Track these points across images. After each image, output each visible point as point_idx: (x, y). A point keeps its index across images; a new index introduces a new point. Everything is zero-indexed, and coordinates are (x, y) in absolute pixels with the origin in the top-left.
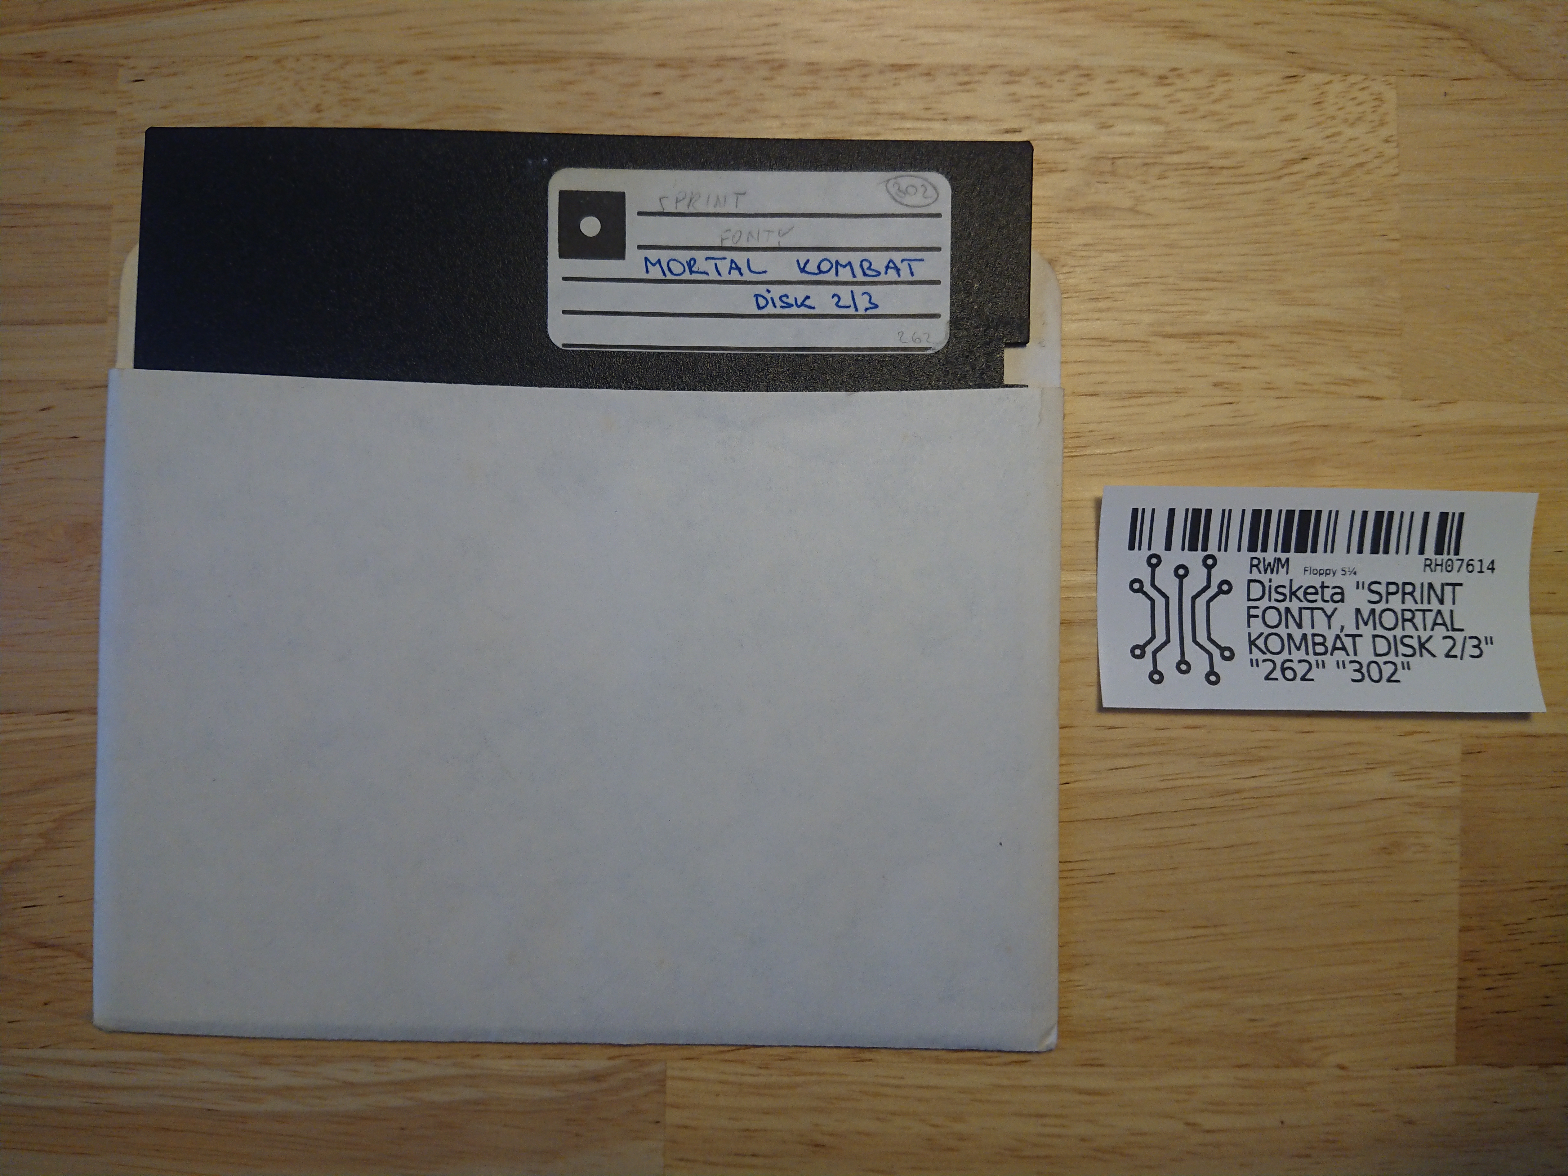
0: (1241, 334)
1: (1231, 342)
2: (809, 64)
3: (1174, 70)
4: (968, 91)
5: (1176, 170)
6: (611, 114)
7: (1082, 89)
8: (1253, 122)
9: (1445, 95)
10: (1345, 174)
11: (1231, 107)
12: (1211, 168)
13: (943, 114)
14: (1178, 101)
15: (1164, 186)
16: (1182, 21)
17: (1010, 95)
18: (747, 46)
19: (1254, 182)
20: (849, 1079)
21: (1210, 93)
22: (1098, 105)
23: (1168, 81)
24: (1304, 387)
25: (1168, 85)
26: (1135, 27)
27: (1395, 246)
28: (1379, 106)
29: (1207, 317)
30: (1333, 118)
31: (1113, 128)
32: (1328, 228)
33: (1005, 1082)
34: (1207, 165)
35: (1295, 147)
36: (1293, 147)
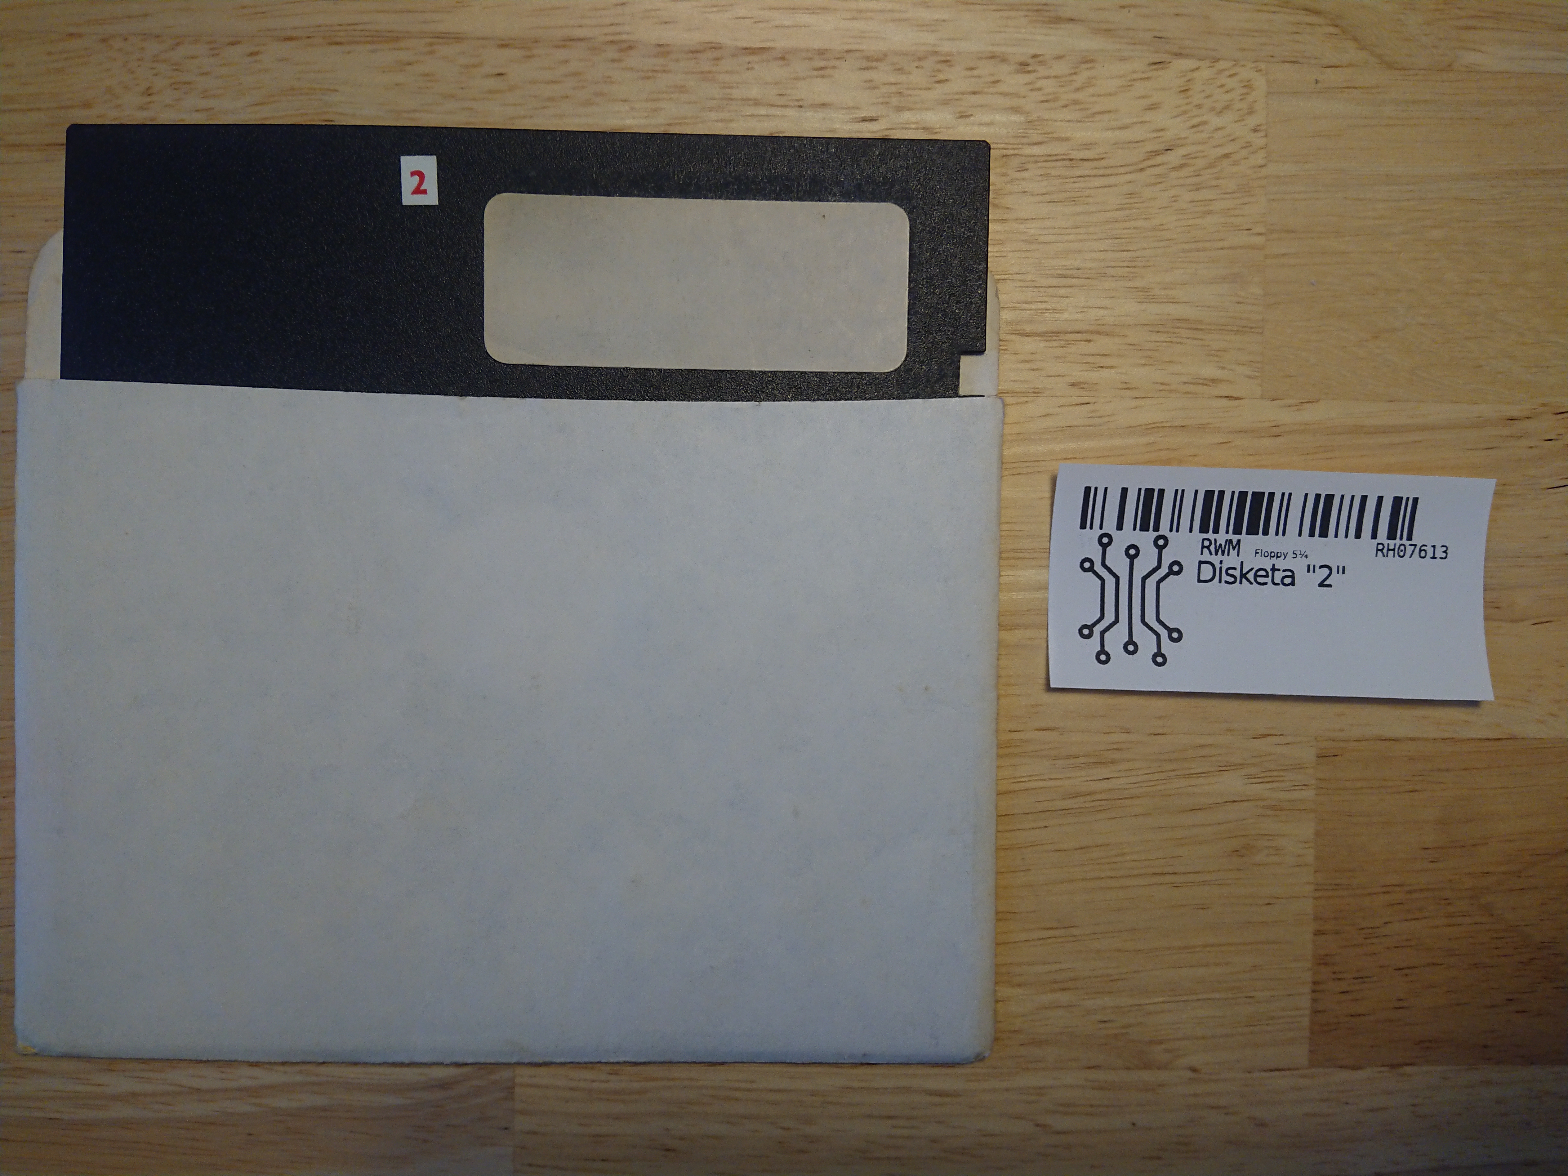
0: (1098, 333)
1: (1089, 341)
2: (659, 45)
3: (1035, 56)
4: (823, 77)
5: (1036, 162)
6: (452, 96)
7: (941, 77)
8: (1116, 111)
9: (1316, 83)
10: (1211, 166)
11: (1093, 96)
12: (1071, 160)
13: (797, 100)
14: (1040, 89)
15: (1024, 179)
16: (1045, 5)
17: (866, 81)
18: (595, 26)
19: (1117, 174)
20: (700, 1083)
21: (1072, 81)
22: (957, 94)
23: (1030, 68)
24: (1162, 387)
25: (1029, 72)
26: (997, 10)
27: (1260, 240)
28: (1247, 94)
29: (1066, 316)
30: (1199, 106)
31: (972, 118)
32: (1191, 222)
33: (855, 1084)
34: (1067, 157)
35: (1159, 137)
36: (1156, 138)
